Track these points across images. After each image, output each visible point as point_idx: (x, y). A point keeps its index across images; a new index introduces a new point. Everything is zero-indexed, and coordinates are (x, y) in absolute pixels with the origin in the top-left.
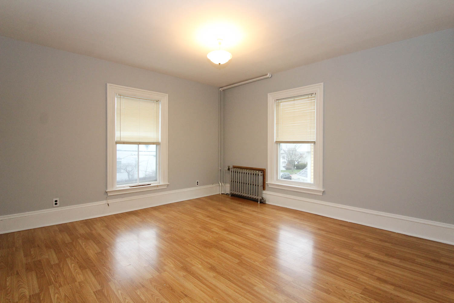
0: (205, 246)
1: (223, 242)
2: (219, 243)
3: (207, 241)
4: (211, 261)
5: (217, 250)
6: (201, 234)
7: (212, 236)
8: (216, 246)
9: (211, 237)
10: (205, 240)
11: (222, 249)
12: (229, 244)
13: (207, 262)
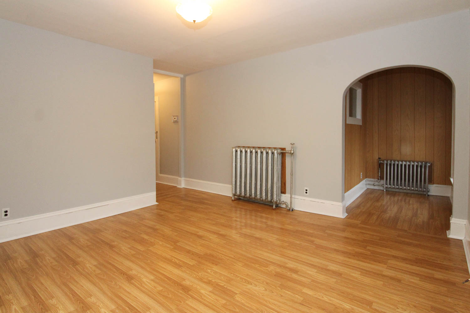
0: (213, 256)
1: (192, 264)
2: (196, 262)
3: (213, 263)
4: (203, 242)
5: (198, 253)
6: (227, 276)
7: (208, 273)
8: (199, 258)
9: (209, 271)
10: (216, 265)
11: (193, 254)
12: (184, 262)
13: (206, 241)
